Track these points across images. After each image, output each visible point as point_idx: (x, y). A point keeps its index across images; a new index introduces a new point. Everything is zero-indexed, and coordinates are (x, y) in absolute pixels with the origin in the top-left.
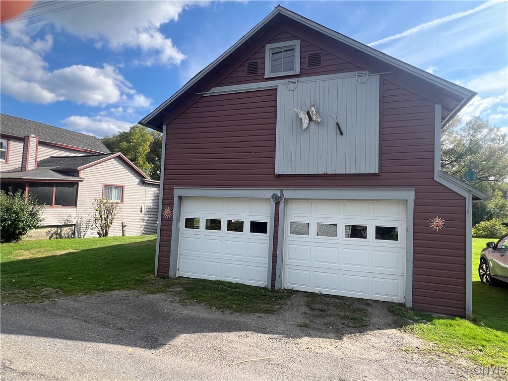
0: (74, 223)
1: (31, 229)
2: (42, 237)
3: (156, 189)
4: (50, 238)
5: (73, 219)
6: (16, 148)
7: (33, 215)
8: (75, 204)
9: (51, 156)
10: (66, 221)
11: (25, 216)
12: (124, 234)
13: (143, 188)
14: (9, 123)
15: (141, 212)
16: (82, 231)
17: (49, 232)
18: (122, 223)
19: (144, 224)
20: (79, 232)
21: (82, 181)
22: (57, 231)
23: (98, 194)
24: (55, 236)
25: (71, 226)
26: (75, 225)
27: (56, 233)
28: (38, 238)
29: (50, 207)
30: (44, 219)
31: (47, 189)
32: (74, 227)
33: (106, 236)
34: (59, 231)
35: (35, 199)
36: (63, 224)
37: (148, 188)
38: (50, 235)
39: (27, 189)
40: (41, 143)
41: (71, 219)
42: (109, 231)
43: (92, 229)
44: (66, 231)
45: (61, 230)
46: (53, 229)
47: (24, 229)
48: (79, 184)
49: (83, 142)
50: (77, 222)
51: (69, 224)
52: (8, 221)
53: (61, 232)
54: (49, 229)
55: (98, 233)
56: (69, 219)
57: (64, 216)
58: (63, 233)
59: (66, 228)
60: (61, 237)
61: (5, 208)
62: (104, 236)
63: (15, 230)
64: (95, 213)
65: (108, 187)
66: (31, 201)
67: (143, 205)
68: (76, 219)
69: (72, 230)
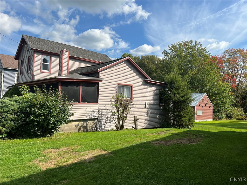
0: (96, 118)
1: (62, 123)
2: (72, 130)
3: (155, 88)
4: (79, 131)
5: (96, 114)
6: (55, 61)
7: (64, 110)
8: (96, 101)
9: (78, 67)
10: (91, 116)
11: (56, 112)
12: (137, 127)
13: (146, 87)
14: (52, 45)
15: (145, 107)
16: (102, 124)
17: (78, 125)
18: (134, 117)
19: (147, 117)
20: (101, 125)
21: (101, 81)
22: (84, 125)
23: (114, 92)
24: (82, 129)
25: (94, 119)
26: (97, 119)
27: (83, 126)
28: (69, 131)
29: (78, 103)
30: (73, 115)
31: (75, 88)
32: (96, 120)
33: (122, 129)
34: (85, 124)
35: (65, 96)
36: (88, 118)
37: (150, 88)
38: (78, 128)
39: (60, 87)
40: (71, 58)
41: (94, 114)
42: (125, 125)
43: (110, 122)
44: (90, 124)
45: (87, 123)
46: (80, 123)
47: (55, 125)
48: (100, 84)
49: (98, 57)
50: (99, 116)
51: (93, 118)
52: (42, 116)
53: (87, 125)
54: (77, 123)
55: (116, 127)
56: (92, 114)
57: (89, 111)
58: (88, 126)
59: (91, 122)
60: (87, 131)
61: (40, 104)
62: (120, 129)
63: (48, 125)
64: (112, 109)
65: (120, 86)
66: (62, 98)
67: (146, 102)
68: (98, 114)
69: (95, 123)
